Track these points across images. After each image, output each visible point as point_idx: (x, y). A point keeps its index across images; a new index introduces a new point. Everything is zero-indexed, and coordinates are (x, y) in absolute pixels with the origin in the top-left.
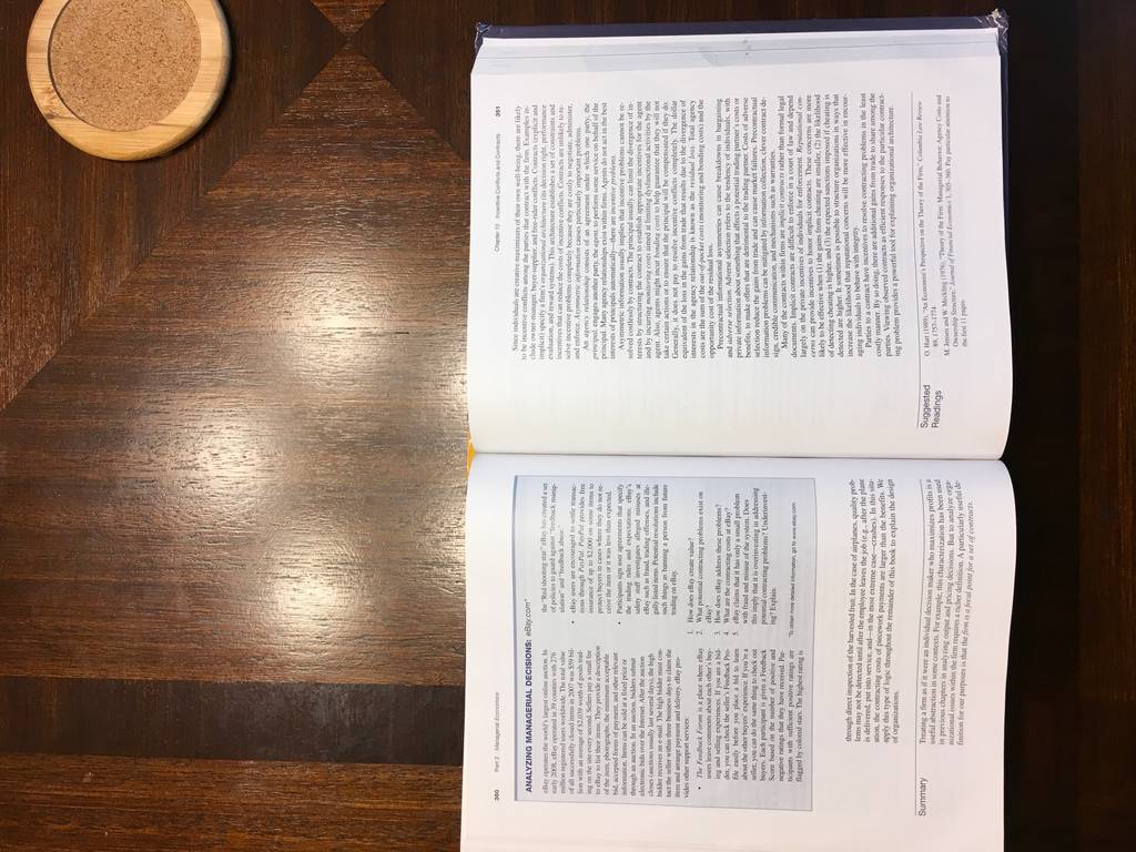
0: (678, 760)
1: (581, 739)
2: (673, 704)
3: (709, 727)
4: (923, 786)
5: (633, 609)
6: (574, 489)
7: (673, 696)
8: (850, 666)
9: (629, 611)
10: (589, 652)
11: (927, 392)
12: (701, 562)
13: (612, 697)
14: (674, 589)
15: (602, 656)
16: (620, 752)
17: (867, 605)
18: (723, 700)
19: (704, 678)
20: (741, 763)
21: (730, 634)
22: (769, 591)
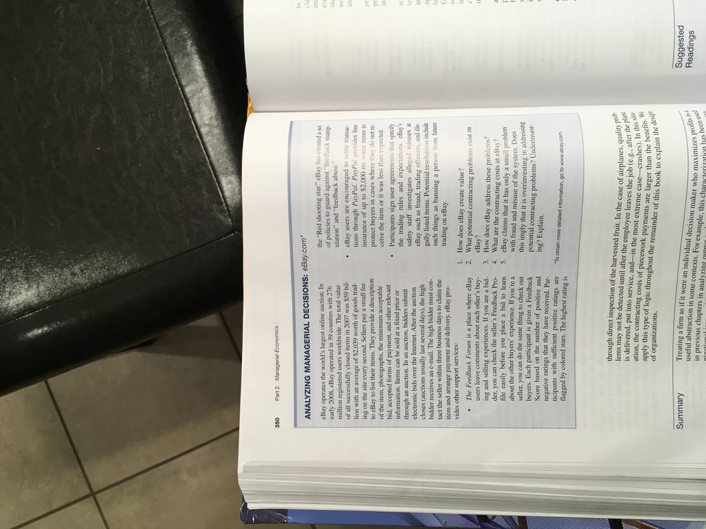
0: (448, 384)
1: (356, 367)
2: (443, 332)
3: (478, 352)
4: (680, 401)
5: (406, 242)
6: (348, 129)
7: (444, 324)
8: (612, 290)
9: (401, 244)
10: (363, 285)
11: (681, 32)
12: (471, 191)
13: (385, 326)
14: (445, 220)
15: (376, 288)
16: (394, 378)
17: (631, 228)
18: (491, 326)
19: (473, 306)
20: (508, 385)
21: (498, 263)
22: (537, 219)
